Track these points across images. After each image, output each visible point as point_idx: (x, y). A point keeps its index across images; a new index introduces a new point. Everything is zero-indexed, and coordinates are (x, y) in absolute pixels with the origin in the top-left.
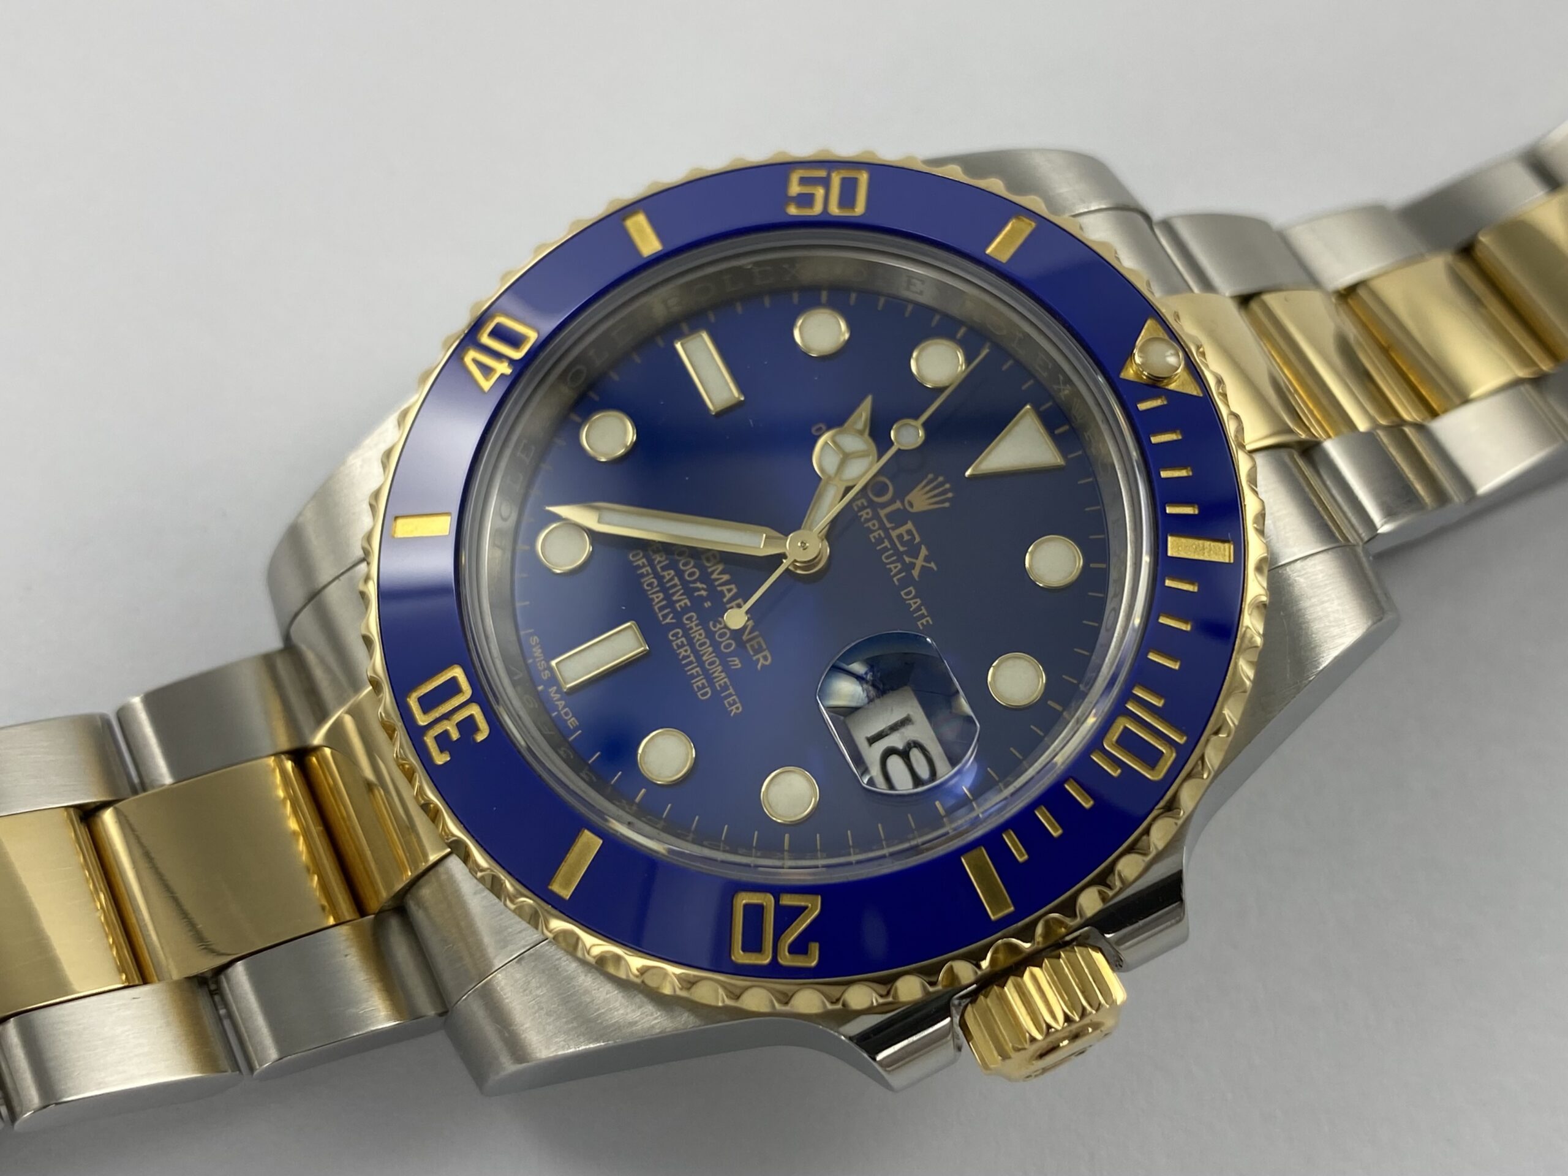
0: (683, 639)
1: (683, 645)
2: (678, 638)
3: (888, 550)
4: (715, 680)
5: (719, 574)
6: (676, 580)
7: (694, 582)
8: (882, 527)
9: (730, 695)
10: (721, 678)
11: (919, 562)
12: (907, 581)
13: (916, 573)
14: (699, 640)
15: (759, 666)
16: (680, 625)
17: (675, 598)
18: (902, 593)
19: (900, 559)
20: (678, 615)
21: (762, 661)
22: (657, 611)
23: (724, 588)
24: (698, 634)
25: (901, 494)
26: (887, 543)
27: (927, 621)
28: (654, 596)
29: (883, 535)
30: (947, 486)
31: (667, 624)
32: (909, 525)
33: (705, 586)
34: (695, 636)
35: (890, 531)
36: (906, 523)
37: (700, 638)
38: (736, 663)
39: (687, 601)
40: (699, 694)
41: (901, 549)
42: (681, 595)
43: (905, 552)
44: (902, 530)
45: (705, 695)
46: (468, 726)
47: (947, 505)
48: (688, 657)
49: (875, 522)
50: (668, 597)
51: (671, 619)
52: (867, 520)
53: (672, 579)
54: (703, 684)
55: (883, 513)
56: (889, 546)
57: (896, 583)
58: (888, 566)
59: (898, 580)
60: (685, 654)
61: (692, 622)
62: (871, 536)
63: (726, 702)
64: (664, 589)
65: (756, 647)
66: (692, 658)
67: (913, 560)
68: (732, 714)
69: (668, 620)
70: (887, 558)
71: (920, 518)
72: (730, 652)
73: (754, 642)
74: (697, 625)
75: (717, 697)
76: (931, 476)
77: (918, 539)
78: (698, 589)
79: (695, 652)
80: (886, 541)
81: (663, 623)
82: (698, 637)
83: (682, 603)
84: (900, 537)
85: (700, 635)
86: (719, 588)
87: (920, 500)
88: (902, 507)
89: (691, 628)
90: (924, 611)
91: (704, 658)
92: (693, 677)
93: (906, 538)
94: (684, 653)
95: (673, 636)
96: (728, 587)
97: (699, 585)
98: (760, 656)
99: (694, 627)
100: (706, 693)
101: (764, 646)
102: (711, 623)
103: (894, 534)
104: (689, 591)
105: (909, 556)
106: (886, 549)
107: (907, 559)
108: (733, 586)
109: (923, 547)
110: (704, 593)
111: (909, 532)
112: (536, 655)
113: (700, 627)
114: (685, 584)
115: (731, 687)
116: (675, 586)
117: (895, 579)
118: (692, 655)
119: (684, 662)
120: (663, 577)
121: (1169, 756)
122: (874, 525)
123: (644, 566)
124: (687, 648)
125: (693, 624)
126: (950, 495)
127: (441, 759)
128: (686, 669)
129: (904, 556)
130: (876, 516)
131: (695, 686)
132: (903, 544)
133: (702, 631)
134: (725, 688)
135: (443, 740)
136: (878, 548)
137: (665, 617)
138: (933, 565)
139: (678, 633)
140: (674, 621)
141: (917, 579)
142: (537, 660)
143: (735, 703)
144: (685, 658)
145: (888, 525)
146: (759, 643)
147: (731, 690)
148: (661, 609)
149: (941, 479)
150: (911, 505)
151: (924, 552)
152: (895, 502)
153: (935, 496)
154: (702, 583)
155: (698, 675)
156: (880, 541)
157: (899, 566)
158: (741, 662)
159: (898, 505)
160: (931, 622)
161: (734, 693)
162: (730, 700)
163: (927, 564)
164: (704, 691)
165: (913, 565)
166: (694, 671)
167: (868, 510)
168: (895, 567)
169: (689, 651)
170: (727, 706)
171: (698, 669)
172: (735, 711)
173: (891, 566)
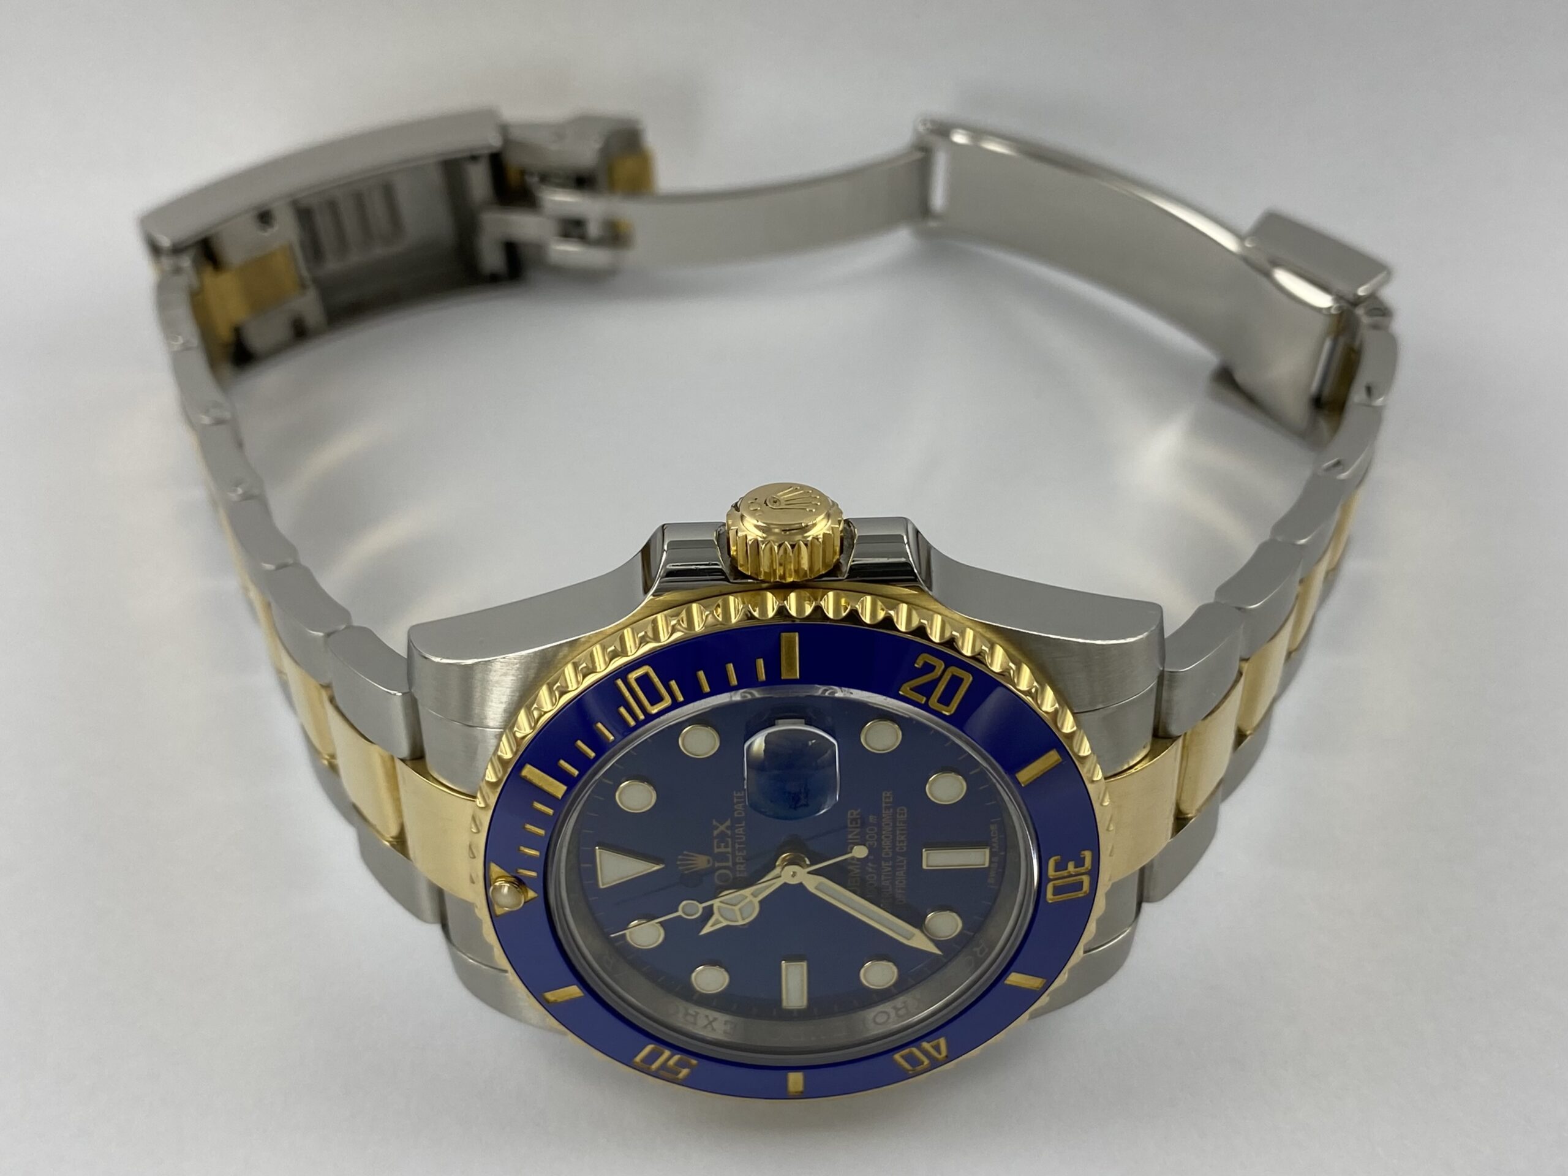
0: (898, 845)
1: (900, 841)
2: (901, 846)
3: (738, 842)
4: (891, 814)
5: (854, 870)
6: (883, 878)
7: (872, 873)
8: (734, 857)
9: (886, 803)
10: (886, 814)
11: (722, 828)
12: (736, 821)
14: (888, 840)
15: (859, 810)
16: (895, 853)
17: (890, 869)
18: (743, 815)
19: (734, 834)
20: (893, 858)
21: (855, 813)
22: (905, 866)
24: (886, 843)
25: (711, 871)
26: (737, 846)
28: (902, 876)
29: (737, 852)
30: (679, 863)
32: (716, 850)
33: (867, 868)
34: (889, 843)
35: (731, 852)
36: (718, 852)
38: (872, 819)
39: (883, 864)
40: (906, 811)
41: (730, 840)
42: (884, 869)
43: (729, 837)
44: (722, 850)
46: (1061, 866)
47: (685, 852)
48: (901, 834)
49: (738, 861)
50: (893, 871)
51: (898, 858)
52: (742, 863)
53: (885, 880)
54: (900, 816)
55: (730, 864)
56: (736, 844)
57: (744, 822)
58: (744, 833)
61: (887, 852)
62: (744, 854)
63: (891, 800)
64: (894, 876)
65: (854, 822)
66: (898, 832)
67: (725, 830)
68: (890, 792)
69: (902, 858)
70: (740, 838)
71: (707, 850)
72: (872, 826)
73: (854, 825)
74: (885, 849)
75: (895, 805)
77: (715, 841)
78: (872, 868)
79: (895, 835)
80: (737, 848)
81: (904, 859)
83: (887, 864)
84: (726, 846)
87: (701, 862)
88: (716, 862)
89: (889, 848)
90: (735, 800)
91: (890, 829)
92: (904, 822)
93: (723, 845)
94: (902, 837)
95: (903, 849)
97: (870, 870)
98: (855, 817)
100: (901, 810)
101: (849, 820)
103: (729, 850)
104: (878, 869)
105: (727, 834)
106: (740, 843)
107: (729, 832)
109: (715, 836)
110: (870, 864)
111: (718, 847)
113: (883, 847)
114: (879, 874)
115: (883, 807)
116: (885, 875)
117: (743, 825)
118: (897, 834)
120: (889, 883)
121: (633, 676)
122: (740, 859)
123: (898, 894)
124: (898, 839)
125: (887, 850)
126: (680, 857)
127: (1088, 855)
128: (905, 828)
129: (730, 835)
130: (735, 864)
131: (905, 817)
132: (727, 842)
134: (887, 808)
135: (1080, 863)
136: (744, 846)
137: (901, 861)
138: (715, 823)
139: (899, 849)
141: (729, 820)
142: (995, 871)
143: (886, 798)
144: (903, 834)
145: (730, 856)
146: (851, 823)
147: (884, 805)
148: (902, 866)
149: (680, 868)
150: (709, 862)
151: (716, 833)
152: (718, 867)
153: (690, 860)
154: (868, 870)
155: (900, 821)
156: (740, 850)
157: (736, 831)
158: (869, 818)
159: (717, 865)
160: (735, 792)
161: (883, 803)
162: (887, 800)
163: (718, 825)
164: (901, 812)
165: (727, 828)
166: (901, 825)
167: (738, 869)
168: (740, 831)
169: (898, 837)
170: (891, 798)
171: (898, 824)
172: (888, 793)
173: (741, 833)
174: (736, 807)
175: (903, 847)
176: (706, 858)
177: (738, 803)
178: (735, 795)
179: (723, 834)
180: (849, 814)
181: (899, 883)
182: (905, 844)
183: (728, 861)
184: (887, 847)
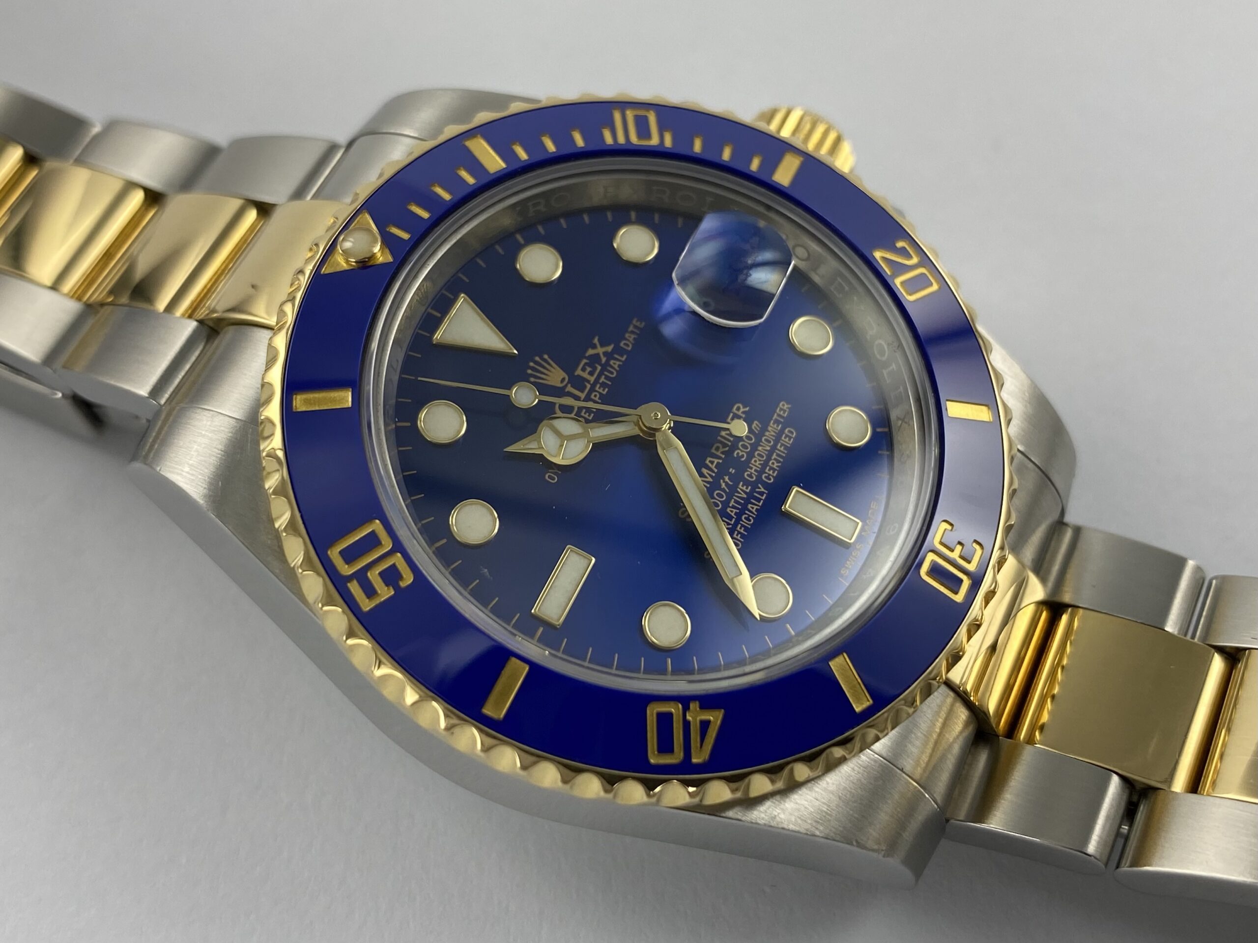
0: (767, 471)
1: (771, 468)
2: (769, 475)
3: (606, 376)
4: (777, 431)
6: (732, 503)
7: (724, 490)
8: (592, 389)
9: (779, 415)
10: (773, 429)
11: (600, 350)
12: (618, 350)
13: (609, 349)
14: (760, 460)
15: (747, 409)
16: (759, 480)
17: (745, 496)
18: (629, 349)
19: (607, 363)
21: (742, 410)
22: (762, 501)
23: (713, 467)
24: (756, 463)
26: (602, 379)
27: (636, 321)
28: (754, 511)
29: (598, 386)
30: (532, 364)
31: (765, 489)
32: (579, 372)
33: (722, 481)
34: (759, 464)
35: (592, 382)
36: (579, 376)
37: (758, 461)
38: (756, 425)
39: (740, 486)
40: (794, 436)
42: (739, 493)
43: (600, 364)
44: (585, 375)
47: (546, 357)
48: (775, 459)
49: (592, 397)
51: (760, 488)
53: (733, 507)
54: (786, 437)
55: (582, 395)
56: (603, 377)
57: (625, 357)
58: (618, 369)
59: (622, 357)
60: (775, 462)
61: (751, 473)
62: (605, 393)
63: (785, 415)
64: (744, 507)
66: (774, 456)
67: (602, 356)
68: (790, 406)
69: (763, 490)
70: (612, 373)
71: (568, 368)
74: (751, 468)
75: (787, 422)
76: (532, 380)
77: (585, 361)
78: (727, 484)
79: (769, 458)
80: (601, 381)
81: (767, 492)
82: (758, 462)
83: (744, 488)
84: (591, 374)
85: (755, 461)
86: (716, 470)
87: (555, 376)
88: (569, 385)
89: (756, 471)
90: (631, 328)
91: (768, 448)
92: (786, 448)
93: (589, 369)
94: (776, 464)
95: (770, 479)
96: (710, 465)
97: (723, 485)
98: (740, 413)
99: (753, 470)
100: (790, 432)
101: (731, 415)
102: (743, 459)
103: (592, 379)
104: (733, 489)
105: (601, 360)
106: (607, 378)
107: (604, 360)
108: (707, 462)
109: (587, 355)
110: (727, 478)
111: (583, 370)
113: (751, 465)
114: (730, 497)
115: (774, 418)
116: (736, 502)
117: (623, 359)
118: (773, 458)
119: (782, 460)
120: (736, 514)
122: (595, 396)
124: (770, 464)
125: (753, 471)
126: (537, 359)
128: (784, 455)
129: (603, 363)
130: (587, 398)
131: (791, 442)
132: (595, 369)
133: (753, 462)
134: (777, 422)
136: (610, 383)
137: (762, 494)
138: (596, 341)
140: (760, 485)
141: (613, 345)
143: (781, 409)
144: (778, 462)
145: (589, 386)
147: (775, 416)
148: (759, 500)
149: (529, 371)
150: (563, 380)
151: (591, 352)
152: (568, 392)
153: (545, 368)
154: (721, 485)
155: (782, 445)
156: (603, 385)
157: (612, 362)
158: (753, 424)
159: (569, 389)
160: (635, 319)
161: (776, 414)
162: (782, 413)
163: (598, 345)
164: (790, 435)
165: (605, 354)
166: (782, 449)
168: (615, 364)
169: (771, 462)
170: (786, 413)
171: (778, 447)
172: (786, 406)
173: (616, 367)
174: (627, 335)
175: (771, 477)
176: (563, 374)
177: (632, 332)
178: (634, 322)
179: (595, 359)
180: (735, 407)
181: (745, 518)
182: (775, 475)
183: (582, 392)
184: (754, 468)
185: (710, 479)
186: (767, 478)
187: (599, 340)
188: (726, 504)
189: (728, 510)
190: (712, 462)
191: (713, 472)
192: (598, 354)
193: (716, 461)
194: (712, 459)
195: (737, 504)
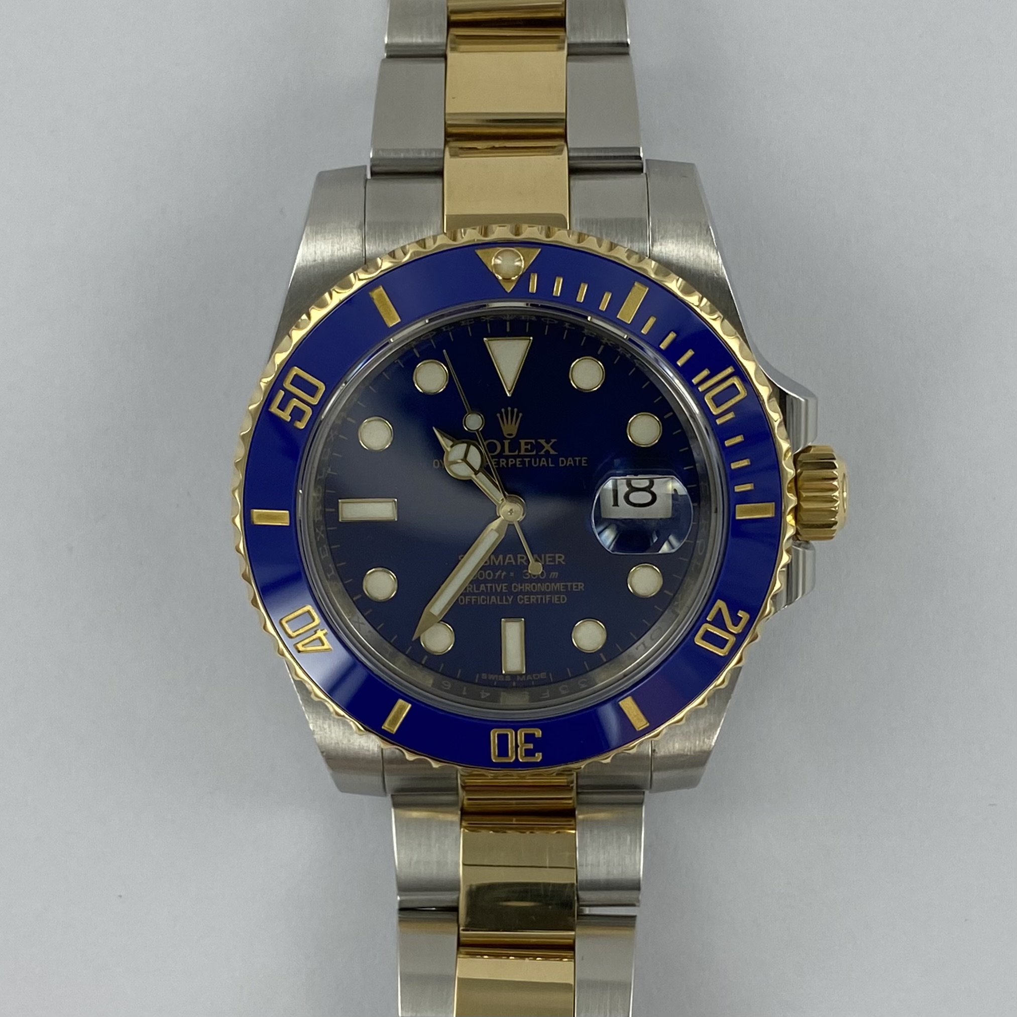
0: (526, 596)
1: (529, 598)
2: (524, 599)
3: (531, 461)
4: (559, 590)
5: (497, 560)
6: (489, 585)
7: (494, 575)
8: (515, 457)
9: (572, 586)
10: (559, 586)
11: (547, 447)
12: (555, 459)
13: (552, 452)
14: (530, 589)
15: (563, 563)
16: (516, 595)
17: (499, 590)
18: (561, 465)
19: (540, 457)
20: (510, 593)
21: (561, 560)
22: (501, 603)
23: (507, 561)
24: (527, 587)
25: (501, 438)
26: (527, 460)
27: (585, 460)
28: (492, 601)
29: (520, 459)
30: (509, 409)
31: (512, 601)
32: (522, 442)
33: (500, 571)
34: (527, 589)
35: (520, 454)
36: (520, 443)
37: (529, 587)
38: (555, 574)
39: (504, 585)
40: (562, 602)
41: (534, 453)
42: (499, 586)
43: (537, 452)
44: (523, 447)
45: (564, 600)
46: (529, 738)
47: (521, 415)
48: (537, 598)
49: (510, 460)
50: (496, 594)
51: (510, 597)
52: (507, 464)
53: (487, 587)
54: (558, 597)
55: (507, 453)
56: (529, 459)
57: (553, 466)
58: (541, 465)
59: (552, 464)
61: (518, 588)
62: (518, 466)
63: (574, 590)
64: (490, 594)
65: (551, 559)
66: (539, 596)
67: (545, 450)
68: (583, 590)
69: (510, 600)
70: (535, 463)
71: (521, 434)
72: (547, 575)
73: (548, 559)
74: (521, 586)
75: (569, 593)
76: (498, 415)
77: (533, 441)
78: (500, 575)
79: (536, 593)
80: (525, 459)
81: (510, 602)
83: (504, 588)
84: (526, 450)
86: (506, 564)
87: (510, 428)
88: (509, 441)
89: (521, 589)
90: (577, 459)
91: (543, 590)
92: (550, 601)
93: (529, 447)
94: (534, 600)
96: (507, 558)
97: (497, 574)
98: (557, 560)
99: (521, 588)
100: (564, 598)
102: (524, 578)
103: (523, 453)
104: (499, 581)
105: (540, 452)
106: (530, 462)
107: (542, 453)
109: (539, 440)
110: (504, 573)
111: (526, 444)
112: (493, 679)
113: (523, 584)
114: (493, 581)
115: (567, 584)
116: (491, 587)
117: (550, 465)
118: (538, 596)
119: (539, 602)
120: (482, 591)
121: (735, 381)
122: (512, 461)
123: (471, 599)
124: (532, 596)
126: (516, 410)
127: (539, 757)
128: (544, 602)
129: (539, 453)
130: (507, 457)
131: (556, 602)
132: (532, 451)
133: (526, 584)
134: (566, 587)
135: (529, 753)
136: (527, 465)
137: (507, 600)
138: (553, 441)
139: (520, 598)
140: (512, 597)
141: (557, 453)
142: (497, 679)
143: (577, 585)
144: (537, 601)
145: (516, 453)
146: (549, 557)
147: (569, 584)
148: (501, 600)
149: (503, 410)
150: (511, 435)
151: (542, 441)
152: (504, 442)
153: (512, 419)
154: (497, 572)
155: (551, 598)
156: (523, 462)
157: (543, 459)
158: (555, 571)
159: (507, 442)
160: (586, 458)
161: (571, 583)
162: (574, 587)
163: (551, 444)
164: (561, 599)
165: (547, 451)
166: (547, 599)
167: (501, 460)
168: (543, 462)
169: (534, 596)
170: (577, 590)
171: (547, 596)
172: (582, 587)
173: (542, 463)
174: (570, 459)
175: (522, 601)
176: (514, 433)
177: (575, 461)
178: (583, 458)
179: (539, 447)
180: (560, 555)
181: (483, 599)
182: (526, 603)
183: (510, 452)
184: (523, 587)
185: (497, 563)
186: (521, 599)
187: (555, 442)
188: (485, 581)
189: (483, 585)
190: (510, 559)
191: (504, 562)
192: (544, 447)
193: (513, 561)
194: (512, 558)
195: (490, 589)
